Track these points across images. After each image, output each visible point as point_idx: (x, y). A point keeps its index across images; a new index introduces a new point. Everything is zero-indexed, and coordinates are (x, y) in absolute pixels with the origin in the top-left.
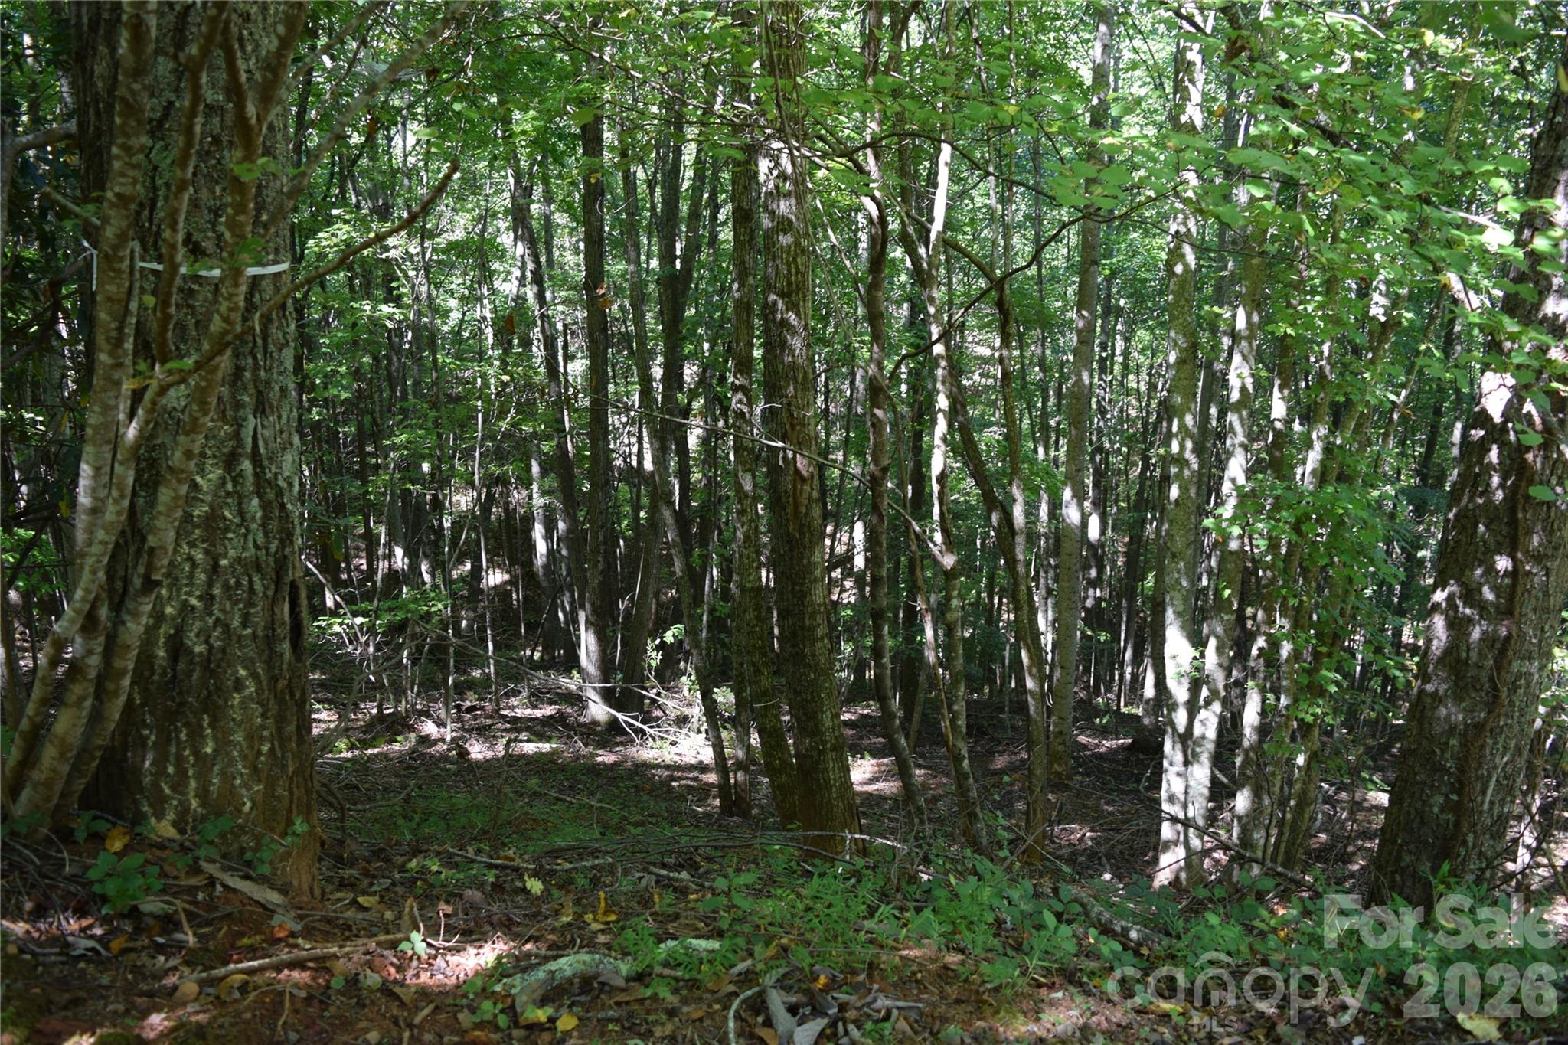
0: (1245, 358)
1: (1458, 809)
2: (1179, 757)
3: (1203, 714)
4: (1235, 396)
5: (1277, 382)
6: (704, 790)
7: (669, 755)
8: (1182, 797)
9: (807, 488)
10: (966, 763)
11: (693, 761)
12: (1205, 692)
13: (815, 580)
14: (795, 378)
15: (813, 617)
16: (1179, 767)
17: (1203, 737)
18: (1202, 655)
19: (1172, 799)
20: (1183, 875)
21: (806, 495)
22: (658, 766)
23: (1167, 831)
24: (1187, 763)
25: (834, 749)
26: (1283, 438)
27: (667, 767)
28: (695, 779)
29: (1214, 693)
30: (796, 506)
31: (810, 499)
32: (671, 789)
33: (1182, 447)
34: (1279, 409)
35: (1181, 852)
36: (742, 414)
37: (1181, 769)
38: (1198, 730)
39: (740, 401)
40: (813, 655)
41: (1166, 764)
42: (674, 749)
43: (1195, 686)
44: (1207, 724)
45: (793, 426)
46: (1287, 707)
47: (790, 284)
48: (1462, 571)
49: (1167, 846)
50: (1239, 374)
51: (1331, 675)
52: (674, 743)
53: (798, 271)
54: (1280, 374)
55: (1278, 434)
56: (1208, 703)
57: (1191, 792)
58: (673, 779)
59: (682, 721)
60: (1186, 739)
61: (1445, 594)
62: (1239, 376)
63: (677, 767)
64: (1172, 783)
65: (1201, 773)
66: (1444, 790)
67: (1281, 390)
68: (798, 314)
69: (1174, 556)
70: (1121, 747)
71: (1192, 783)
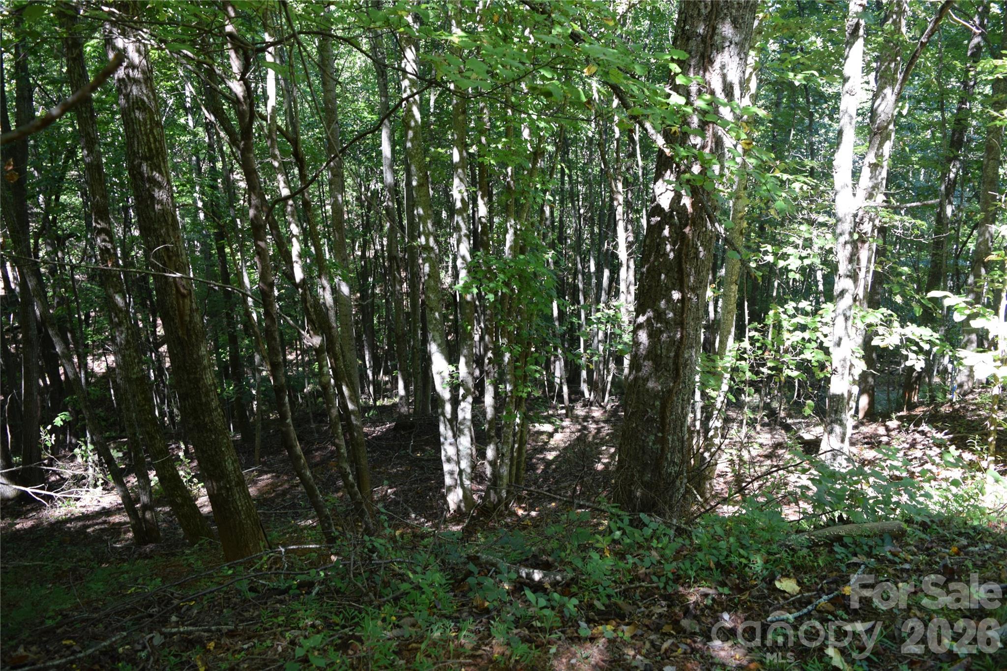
0: (461, 180)
1: (663, 441)
2: (450, 434)
3: (463, 405)
4: (459, 205)
5: (480, 193)
6: (116, 529)
7: (77, 509)
8: (455, 458)
9: (187, 301)
10: (351, 477)
11: (97, 509)
12: (462, 391)
13: (205, 368)
14: (166, 221)
15: (207, 394)
16: (451, 440)
17: (464, 419)
18: (457, 368)
19: (449, 460)
20: (462, 504)
21: (187, 308)
22: (70, 520)
23: (448, 481)
24: (455, 436)
25: (238, 484)
26: (488, 228)
27: (78, 519)
28: (105, 522)
29: (467, 390)
30: (182, 317)
31: (191, 310)
32: (87, 535)
33: (427, 240)
34: (483, 210)
35: (459, 492)
36: (107, 250)
37: (453, 440)
38: (461, 416)
39: (104, 240)
40: (212, 422)
41: (442, 439)
42: (78, 504)
43: (454, 388)
44: (465, 411)
45: (169, 258)
46: (511, 391)
47: (150, 149)
48: (654, 303)
49: (450, 489)
50: (458, 190)
51: (534, 367)
52: (78, 499)
53: (155, 140)
54: (480, 189)
55: (484, 226)
56: (464, 397)
57: (461, 453)
58: (89, 526)
59: (79, 481)
60: (454, 421)
61: (645, 318)
62: (460, 192)
63: (85, 517)
64: (448, 450)
65: (465, 441)
66: (654, 431)
67: (482, 198)
68: (160, 172)
69: (431, 310)
70: (388, 430)
71: (461, 448)
